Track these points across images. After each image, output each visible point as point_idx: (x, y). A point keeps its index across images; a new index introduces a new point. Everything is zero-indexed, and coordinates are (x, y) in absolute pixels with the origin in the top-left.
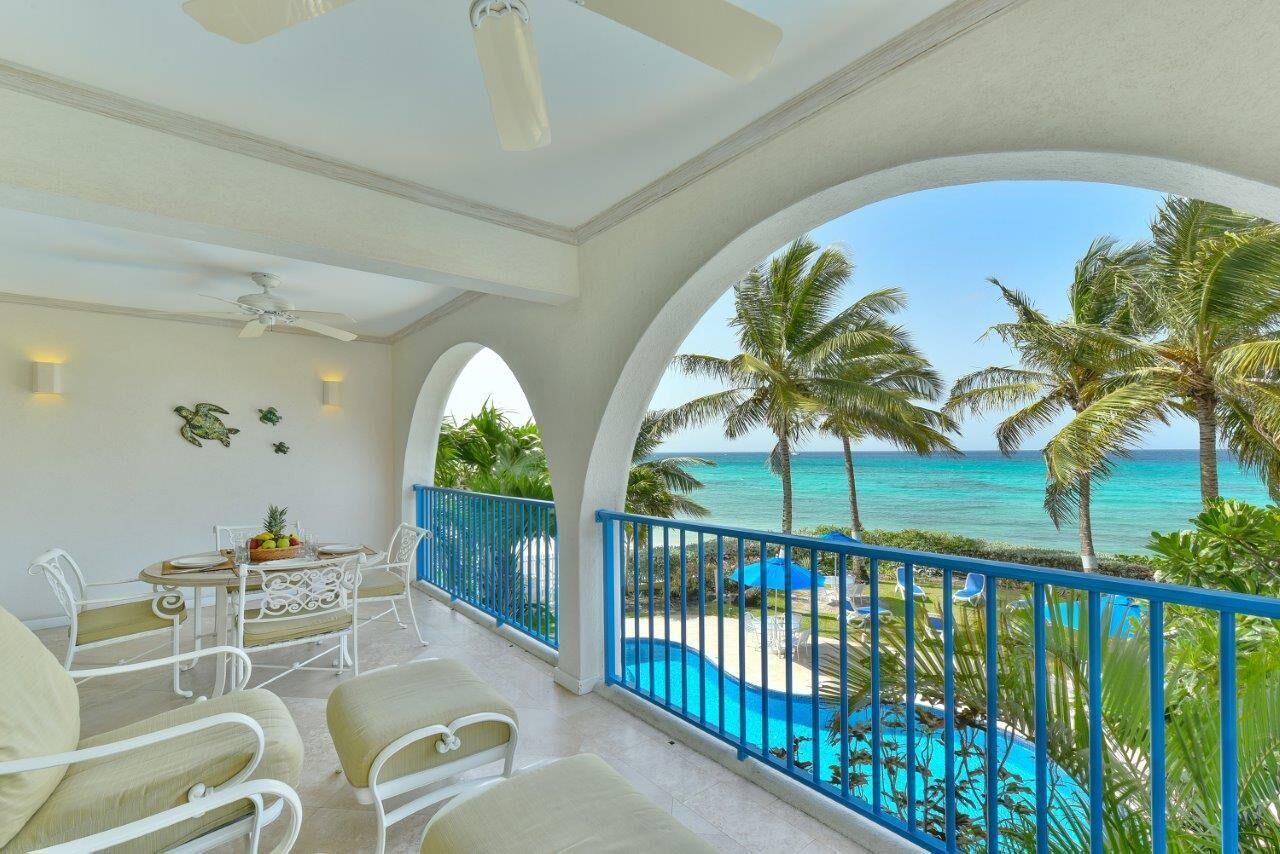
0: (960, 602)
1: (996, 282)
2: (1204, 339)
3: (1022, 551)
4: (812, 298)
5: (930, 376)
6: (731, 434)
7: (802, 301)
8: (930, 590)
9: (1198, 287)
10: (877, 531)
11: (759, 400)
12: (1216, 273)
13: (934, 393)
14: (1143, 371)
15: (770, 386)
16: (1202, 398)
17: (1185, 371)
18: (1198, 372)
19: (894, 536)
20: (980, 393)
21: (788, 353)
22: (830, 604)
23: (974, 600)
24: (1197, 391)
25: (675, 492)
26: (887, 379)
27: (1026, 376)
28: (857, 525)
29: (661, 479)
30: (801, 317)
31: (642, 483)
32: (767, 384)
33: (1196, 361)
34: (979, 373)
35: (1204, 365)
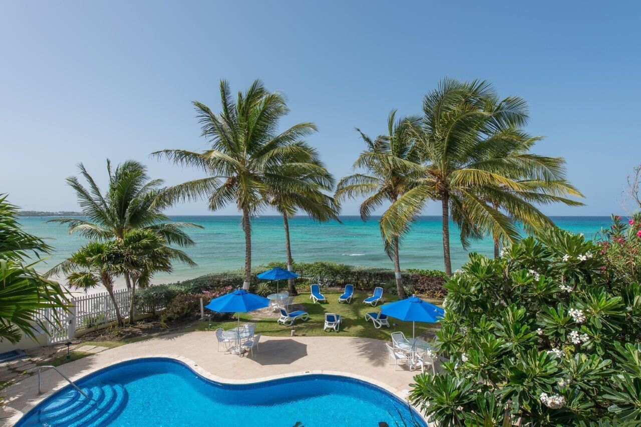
0: (342, 301)
1: (359, 130)
2: (445, 165)
3: (369, 270)
4: (263, 122)
5: (328, 176)
6: (213, 207)
7: (257, 123)
8: (328, 296)
9: (443, 139)
10: (301, 263)
11: (229, 185)
12: (450, 133)
13: (330, 186)
14: (421, 180)
15: (237, 176)
16: (444, 194)
17: (438, 182)
18: (443, 182)
19: (310, 266)
20: (352, 187)
21: (250, 156)
22: (274, 312)
23: (348, 300)
24: (443, 191)
25: (174, 246)
26: (307, 177)
27: (373, 179)
28: (291, 261)
29: (160, 238)
30: (256, 133)
31: (144, 241)
32: (235, 175)
33: (442, 176)
34: (351, 177)
35: (445, 179)
